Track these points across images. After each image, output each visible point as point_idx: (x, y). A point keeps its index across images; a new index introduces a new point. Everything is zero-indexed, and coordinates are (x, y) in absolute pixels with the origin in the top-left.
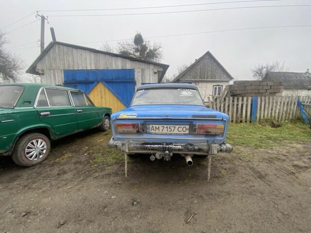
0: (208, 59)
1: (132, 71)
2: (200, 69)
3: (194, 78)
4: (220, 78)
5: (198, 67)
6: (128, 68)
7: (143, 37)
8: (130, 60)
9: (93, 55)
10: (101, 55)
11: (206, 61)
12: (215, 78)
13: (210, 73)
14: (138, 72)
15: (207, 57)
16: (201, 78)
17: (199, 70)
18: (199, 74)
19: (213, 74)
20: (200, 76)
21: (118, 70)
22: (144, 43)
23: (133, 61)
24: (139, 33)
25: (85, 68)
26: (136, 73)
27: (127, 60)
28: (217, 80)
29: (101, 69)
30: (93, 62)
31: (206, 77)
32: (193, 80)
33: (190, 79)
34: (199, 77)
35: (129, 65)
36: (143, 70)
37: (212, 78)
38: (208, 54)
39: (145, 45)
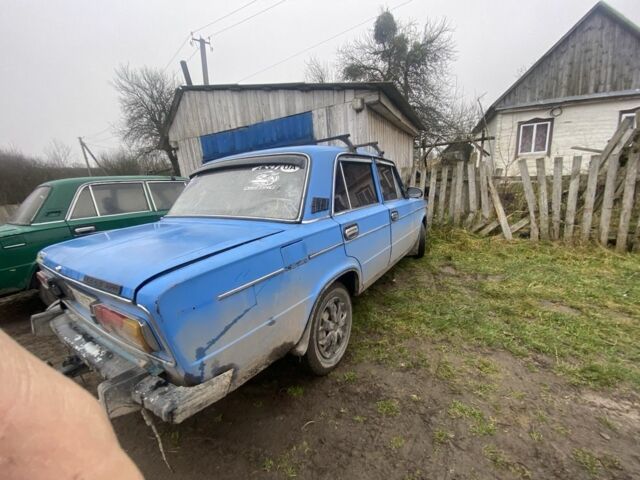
0: (602, 28)
1: (306, 117)
2: (571, 64)
5: (564, 61)
6: (298, 112)
7: (396, 19)
8: (302, 91)
9: (236, 97)
10: (248, 92)
11: (592, 36)
12: (628, 87)
13: (606, 74)
14: (319, 117)
15: (597, 21)
16: (571, 92)
17: (567, 67)
18: (565, 82)
19: (621, 76)
20: (568, 88)
21: (280, 121)
22: (399, 32)
23: (307, 91)
24: (385, 10)
25: (228, 128)
26: (315, 119)
27: (296, 92)
29: (253, 123)
30: (238, 112)
31: (591, 89)
32: (541, 102)
33: (533, 99)
34: (564, 91)
35: (300, 104)
36: (329, 110)
37: (614, 88)
38: (600, 11)
39: (403, 35)
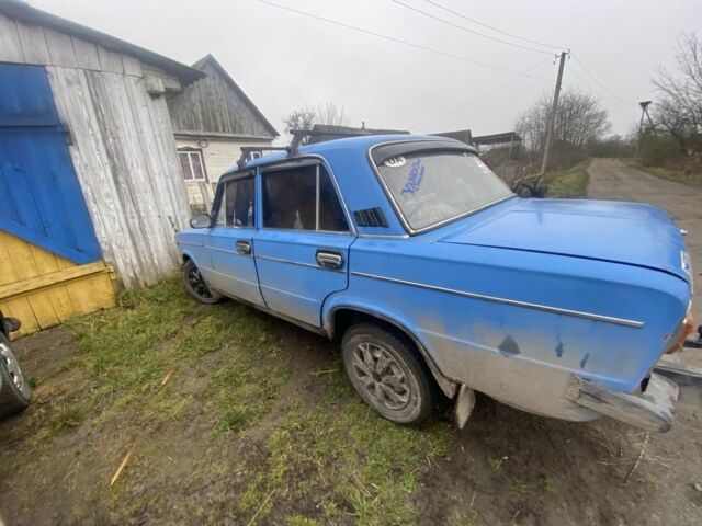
0: (215, 78)
2: (202, 103)
3: (191, 127)
4: (253, 133)
5: (194, 98)
11: (208, 81)
12: (242, 132)
13: (226, 118)
14: (69, 83)
15: (209, 71)
16: (207, 128)
17: (198, 105)
18: (200, 118)
19: (235, 122)
20: (204, 123)
28: (248, 135)
31: (220, 128)
32: (189, 132)
33: (179, 129)
34: (202, 127)
36: (93, 77)
37: (234, 131)
38: (210, 63)
